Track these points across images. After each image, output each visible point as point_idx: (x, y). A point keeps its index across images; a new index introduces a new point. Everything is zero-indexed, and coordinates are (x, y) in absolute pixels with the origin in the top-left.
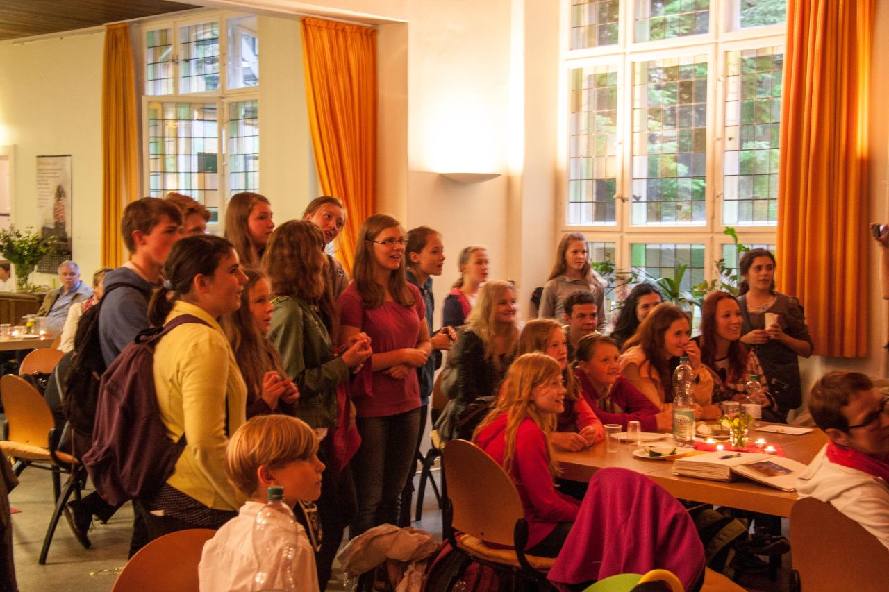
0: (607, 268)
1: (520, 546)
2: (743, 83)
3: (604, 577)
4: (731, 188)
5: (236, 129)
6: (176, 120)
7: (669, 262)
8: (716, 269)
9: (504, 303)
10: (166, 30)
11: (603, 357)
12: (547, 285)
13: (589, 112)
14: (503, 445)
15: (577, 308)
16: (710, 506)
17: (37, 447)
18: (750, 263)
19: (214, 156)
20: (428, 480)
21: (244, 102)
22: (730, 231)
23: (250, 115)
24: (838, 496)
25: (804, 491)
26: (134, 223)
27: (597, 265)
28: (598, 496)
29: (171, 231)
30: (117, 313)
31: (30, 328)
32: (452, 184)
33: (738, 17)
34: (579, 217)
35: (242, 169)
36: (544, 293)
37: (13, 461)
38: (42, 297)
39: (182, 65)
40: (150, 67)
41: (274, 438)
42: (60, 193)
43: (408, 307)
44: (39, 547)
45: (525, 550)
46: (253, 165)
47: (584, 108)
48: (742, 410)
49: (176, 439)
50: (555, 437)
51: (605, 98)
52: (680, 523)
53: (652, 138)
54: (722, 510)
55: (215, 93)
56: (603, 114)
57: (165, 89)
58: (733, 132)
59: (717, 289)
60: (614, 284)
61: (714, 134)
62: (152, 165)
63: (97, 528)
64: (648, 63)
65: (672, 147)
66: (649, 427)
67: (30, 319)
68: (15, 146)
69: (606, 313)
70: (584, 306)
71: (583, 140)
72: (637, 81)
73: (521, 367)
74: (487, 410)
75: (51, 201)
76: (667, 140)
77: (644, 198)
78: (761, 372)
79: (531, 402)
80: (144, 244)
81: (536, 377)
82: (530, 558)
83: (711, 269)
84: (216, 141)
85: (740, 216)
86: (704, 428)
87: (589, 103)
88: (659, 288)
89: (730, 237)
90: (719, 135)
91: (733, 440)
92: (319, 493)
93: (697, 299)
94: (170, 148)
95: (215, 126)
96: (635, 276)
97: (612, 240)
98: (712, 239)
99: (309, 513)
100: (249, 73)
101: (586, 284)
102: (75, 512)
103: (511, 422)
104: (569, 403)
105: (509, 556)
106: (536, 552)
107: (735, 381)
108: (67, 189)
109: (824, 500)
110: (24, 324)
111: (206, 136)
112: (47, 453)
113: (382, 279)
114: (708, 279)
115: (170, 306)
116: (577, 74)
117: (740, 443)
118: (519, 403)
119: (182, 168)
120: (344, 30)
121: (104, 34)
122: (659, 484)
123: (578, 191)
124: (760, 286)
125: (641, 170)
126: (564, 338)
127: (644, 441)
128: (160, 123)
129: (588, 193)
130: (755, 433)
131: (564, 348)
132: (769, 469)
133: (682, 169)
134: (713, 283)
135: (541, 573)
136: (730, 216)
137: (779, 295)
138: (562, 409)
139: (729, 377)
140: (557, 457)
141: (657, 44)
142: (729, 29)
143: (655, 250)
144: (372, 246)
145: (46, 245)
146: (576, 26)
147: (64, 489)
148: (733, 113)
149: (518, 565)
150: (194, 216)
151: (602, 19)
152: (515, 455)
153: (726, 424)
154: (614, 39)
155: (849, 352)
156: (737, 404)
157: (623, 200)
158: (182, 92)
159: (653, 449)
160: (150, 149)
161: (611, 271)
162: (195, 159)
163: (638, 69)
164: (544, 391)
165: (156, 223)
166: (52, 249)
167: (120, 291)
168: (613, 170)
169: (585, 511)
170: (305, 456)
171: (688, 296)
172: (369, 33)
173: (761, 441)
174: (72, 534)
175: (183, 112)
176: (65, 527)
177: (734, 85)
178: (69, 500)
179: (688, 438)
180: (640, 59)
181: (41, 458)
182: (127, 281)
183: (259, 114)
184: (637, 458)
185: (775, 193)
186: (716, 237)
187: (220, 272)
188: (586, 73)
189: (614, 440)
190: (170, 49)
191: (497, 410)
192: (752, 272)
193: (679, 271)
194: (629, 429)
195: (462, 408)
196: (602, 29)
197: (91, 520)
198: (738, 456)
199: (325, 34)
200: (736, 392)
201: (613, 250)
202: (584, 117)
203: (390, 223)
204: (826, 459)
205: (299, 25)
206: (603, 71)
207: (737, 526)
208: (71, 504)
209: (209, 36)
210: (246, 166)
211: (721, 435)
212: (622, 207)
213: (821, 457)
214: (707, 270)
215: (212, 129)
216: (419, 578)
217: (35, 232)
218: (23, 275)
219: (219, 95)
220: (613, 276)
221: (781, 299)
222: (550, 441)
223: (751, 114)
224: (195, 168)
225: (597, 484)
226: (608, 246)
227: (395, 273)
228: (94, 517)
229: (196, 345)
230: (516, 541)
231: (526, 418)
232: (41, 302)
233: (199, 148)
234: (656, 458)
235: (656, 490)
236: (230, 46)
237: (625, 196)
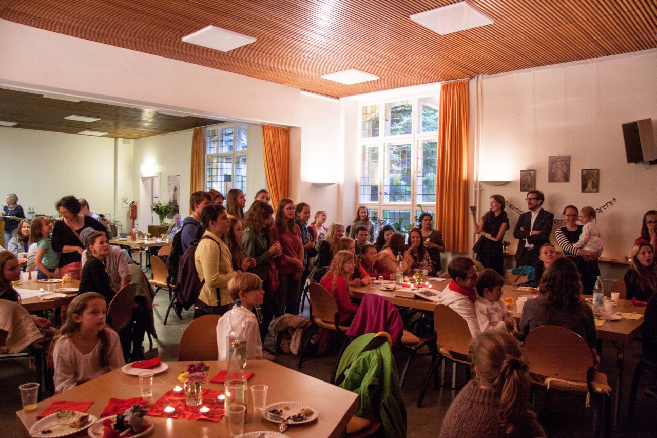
0: (375, 219)
1: (337, 322)
2: (424, 152)
3: (367, 333)
4: (419, 190)
5: (239, 166)
6: (217, 162)
7: (397, 217)
8: (414, 220)
9: (339, 231)
10: (214, 130)
11: (371, 253)
12: (352, 225)
13: (369, 161)
14: (331, 285)
15: (360, 232)
16: (409, 308)
17: (163, 282)
18: (423, 218)
19: (230, 175)
20: (306, 298)
21: (242, 156)
22: (419, 206)
23: (244, 160)
24: (452, 303)
25: (440, 302)
26: (195, 201)
27: (371, 218)
28: (365, 304)
29: (207, 203)
30: (187, 234)
31: (163, 239)
32: (317, 187)
33: (422, 128)
34: (365, 200)
35: (240, 180)
36: (351, 228)
37: (155, 287)
38: (168, 227)
39: (220, 143)
40: (209, 143)
41: (245, 281)
42: (175, 189)
43: (295, 234)
44: (164, 318)
45: (339, 323)
46: (245, 179)
47: (367, 159)
48: (421, 272)
49: (201, 281)
50: (350, 282)
51: (375, 157)
52: (395, 314)
53: (391, 171)
54: (413, 309)
55: (232, 152)
56: (374, 162)
57: (214, 151)
58: (421, 169)
59: (415, 227)
60: (377, 225)
61: (414, 170)
62: (208, 179)
63: (184, 312)
64: (390, 144)
65: (400, 175)
66: (387, 278)
67: (163, 235)
68: (161, 173)
69: (375, 236)
70: (363, 231)
71: (366, 171)
72: (386, 150)
73: (339, 256)
74: (326, 272)
75: (172, 192)
76: (398, 172)
77: (388, 193)
78: (429, 258)
79: (342, 269)
80: (198, 208)
81: (344, 260)
82: (340, 327)
83: (413, 220)
84: (231, 170)
85: (423, 200)
86: (407, 279)
87: (368, 158)
88: (393, 227)
89: (419, 208)
90: (415, 170)
91: (417, 283)
92: (262, 302)
93: (407, 231)
94: (214, 173)
95: (231, 164)
96: (385, 222)
97: (377, 209)
98: (413, 208)
99: (258, 310)
100: (244, 145)
101: (367, 225)
102: (177, 307)
103: (335, 276)
104: (356, 270)
105: (333, 326)
106: (342, 325)
107: (420, 261)
108: (178, 188)
109: (446, 305)
110: (161, 237)
111: (228, 168)
112: (166, 284)
113: (286, 222)
114: (411, 223)
115: (203, 232)
116: (364, 147)
117: (419, 284)
118: (338, 269)
119: (219, 180)
120: (278, 130)
121: (193, 131)
122: (387, 299)
123: (364, 190)
124: (426, 227)
125: (387, 183)
126: (354, 246)
127: (384, 283)
128: (211, 164)
129: (368, 191)
130: (424, 280)
131: (354, 250)
132: (428, 294)
133: (403, 183)
134: (413, 225)
135: (344, 332)
136: (420, 200)
137: (433, 230)
138: (353, 272)
139: (418, 260)
140: (351, 289)
141: (393, 136)
142: (419, 132)
143: (392, 212)
144: (283, 210)
145: (170, 208)
146: (364, 130)
147: (173, 297)
148: (421, 163)
149: (336, 329)
150: (218, 198)
151: (373, 127)
152: (336, 289)
153: (414, 277)
154: (377, 135)
155: (460, 251)
156: (419, 270)
157: (381, 194)
158: (219, 152)
159: (388, 287)
160: (207, 173)
161: (376, 220)
162: (223, 177)
163: (386, 145)
164: (347, 265)
165: (202, 200)
166: (172, 210)
167: (189, 225)
168: (377, 183)
169: (360, 310)
170: (257, 288)
171: (404, 230)
172: (287, 131)
173: (427, 283)
174: (175, 314)
175: (220, 159)
176: (173, 312)
177: (421, 153)
178: (174, 302)
179: (401, 283)
180: (387, 142)
181: (164, 286)
182: (191, 222)
183: (247, 160)
184: (382, 290)
185: (435, 193)
186: (414, 208)
187: (219, 219)
188: (367, 147)
189: (374, 283)
190: (216, 137)
191: (329, 271)
192: (423, 221)
193: (401, 220)
194: (379, 279)
195: (318, 270)
196: (373, 131)
197: (182, 309)
198: (418, 289)
199: (270, 131)
200: (420, 265)
201: (377, 212)
202: (366, 163)
203: (290, 202)
204: (448, 289)
205: (261, 128)
206: (373, 146)
207: (418, 314)
208: (175, 303)
209: (230, 132)
210: (242, 179)
211: (413, 281)
212: (380, 197)
213: (447, 289)
214: (411, 220)
215: (230, 166)
216: (300, 334)
217: (167, 203)
218: (162, 218)
219: (232, 153)
220: (377, 222)
221: (434, 231)
222: (349, 284)
223: (427, 164)
224: (223, 180)
225: (365, 299)
226: (375, 210)
227: (291, 220)
228: (183, 308)
229: (205, 248)
230: (335, 319)
231: (340, 275)
232: (168, 229)
233: (225, 172)
234: (388, 290)
235: (386, 302)
236: (237, 135)
237: (382, 192)
